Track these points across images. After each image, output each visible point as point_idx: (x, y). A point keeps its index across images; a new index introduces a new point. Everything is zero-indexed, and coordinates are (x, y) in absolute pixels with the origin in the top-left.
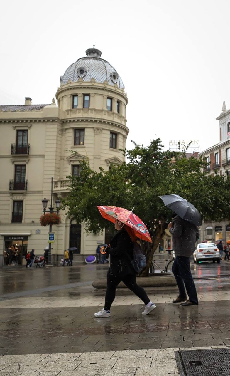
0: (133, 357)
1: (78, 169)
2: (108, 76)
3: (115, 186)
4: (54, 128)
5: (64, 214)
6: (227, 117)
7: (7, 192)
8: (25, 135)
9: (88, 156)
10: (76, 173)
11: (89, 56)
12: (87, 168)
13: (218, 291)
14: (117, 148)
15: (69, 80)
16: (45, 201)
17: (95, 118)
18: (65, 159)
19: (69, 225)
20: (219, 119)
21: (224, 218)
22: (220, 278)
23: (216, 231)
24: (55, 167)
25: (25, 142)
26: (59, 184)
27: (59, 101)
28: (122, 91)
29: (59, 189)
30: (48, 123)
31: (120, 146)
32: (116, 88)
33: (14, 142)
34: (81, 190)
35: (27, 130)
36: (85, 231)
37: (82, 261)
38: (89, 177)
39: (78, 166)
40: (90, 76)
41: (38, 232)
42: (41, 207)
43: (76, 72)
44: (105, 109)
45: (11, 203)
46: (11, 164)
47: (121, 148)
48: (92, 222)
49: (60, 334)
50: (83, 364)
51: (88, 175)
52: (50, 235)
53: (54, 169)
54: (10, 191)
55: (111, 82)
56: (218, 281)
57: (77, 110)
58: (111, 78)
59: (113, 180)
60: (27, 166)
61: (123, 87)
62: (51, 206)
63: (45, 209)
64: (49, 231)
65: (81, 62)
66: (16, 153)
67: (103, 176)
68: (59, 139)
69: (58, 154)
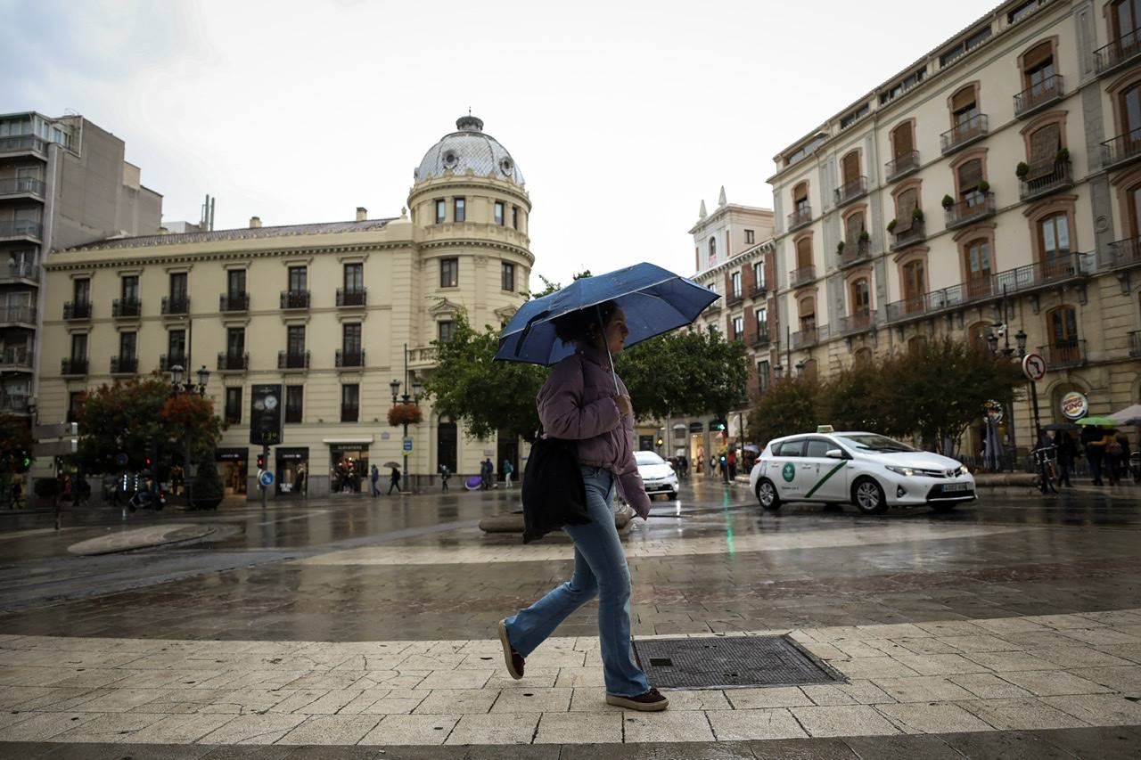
0: (553, 649)
1: (449, 327)
2: (496, 164)
4: (406, 259)
5: (427, 407)
6: (709, 228)
7: (331, 370)
8: (358, 273)
9: (466, 307)
10: (446, 335)
11: (461, 130)
12: (464, 327)
13: (697, 537)
14: (515, 290)
15: (429, 174)
16: (395, 385)
17: (475, 239)
18: (427, 312)
19: (436, 424)
20: (693, 232)
21: (706, 409)
22: (700, 514)
23: (692, 431)
24: (410, 326)
25: (358, 285)
26: (418, 355)
27: (413, 212)
28: (520, 188)
29: (419, 363)
30: (395, 252)
31: (520, 287)
32: (511, 185)
33: (340, 285)
34: (455, 364)
35: (361, 264)
36: (464, 435)
37: (460, 487)
38: (469, 341)
39: (448, 323)
40: (465, 165)
41: (386, 436)
42: (389, 394)
43: (440, 159)
44: (492, 221)
45: (339, 389)
46: (336, 322)
47: (521, 289)
48: (476, 419)
49: (429, 609)
50: (469, 660)
51: (467, 339)
52: (405, 442)
53: (407, 329)
54: (337, 368)
55: (501, 173)
56: (696, 520)
57: (442, 227)
58: (501, 168)
60: (363, 324)
61: (522, 182)
62: (406, 392)
63: (395, 398)
64: (403, 435)
65: (448, 141)
66: (345, 304)
67: (493, 339)
68: (415, 277)
69: (415, 303)
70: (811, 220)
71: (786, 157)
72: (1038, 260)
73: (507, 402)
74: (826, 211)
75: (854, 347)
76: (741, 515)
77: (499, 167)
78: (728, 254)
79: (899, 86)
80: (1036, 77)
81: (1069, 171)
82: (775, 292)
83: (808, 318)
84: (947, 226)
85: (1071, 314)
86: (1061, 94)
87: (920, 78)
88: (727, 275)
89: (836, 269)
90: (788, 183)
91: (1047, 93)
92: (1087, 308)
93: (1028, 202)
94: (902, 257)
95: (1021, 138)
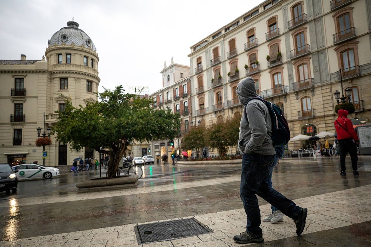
0: (106, 232)
1: (64, 106)
2: (84, 41)
3: (91, 117)
4: (44, 78)
5: (54, 138)
6: (167, 72)
7: (9, 123)
8: (22, 82)
9: (71, 97)
10: (63, 109)
11: (69, 26)
12: (70, 106)
13: (162, 185)
14: (92, 91)
15: (55, 43)
16: (39, 129)
17: (75, 71)
19: (58, 145)
20: (162, 72)
21: (166, 137)
22: (164, 176)
23: (161, 146)
24: (46, 105)
25: (22, 87)
26: (50, 117)
27: (48, 58)
28: (95, 52)
29: (50, 120)
30: (39, 74)
31: (94, 90)
32: (91, 50)
33: (13, 87)
34: (66, 120)
35: (23, 79)
36: (70, 149)
37: (68, 170)
38: (72, 111)
39: (63, 104)
40: (71, 41)
41: (35, 151)
42: (36, 133)
43: (60, 37)
44: (83, 64)
45: (12, 131)
46: (11, 103)
47: (95, 91)
48: (75, 142)
49: (52, 221)
50: (69, 241)
51: (71, 110)
52: (43, 153)
54: (11, 123)
55: (86, 45)
56: (162, 179)
57: (61, 65)
59: (89, 113)
60: (24, 104)
61: (95, 49)
62: (44, 132)
63: (39, 135)
64: (43, 150)
65: (64, 30)
66: (15, 95)
67: (82, 111)
68: (49, 85)
69: (48, 96)
70: (202, 70)
71: (194, 48)
72: (273, 87)
73: (88, 136)
74: (208, 68)
75: (217, 115)
76: (179, 176)
77: (85, 43)
78: (174, 81)
79: (231, 26)
80: (272, 28)
81: (281, 59)
82: (191, 95)
83: (202, 105)
84: (246, 75)
85: (282, 105)
86: (279, 34)
87: (237, 24)
88: (174, 89)
89: (211, 88)
90: (195, 57)
91: (275, 33)
92: (287, 103)
93: (270, 68)
94: (232, 85)
95: (268, 47)
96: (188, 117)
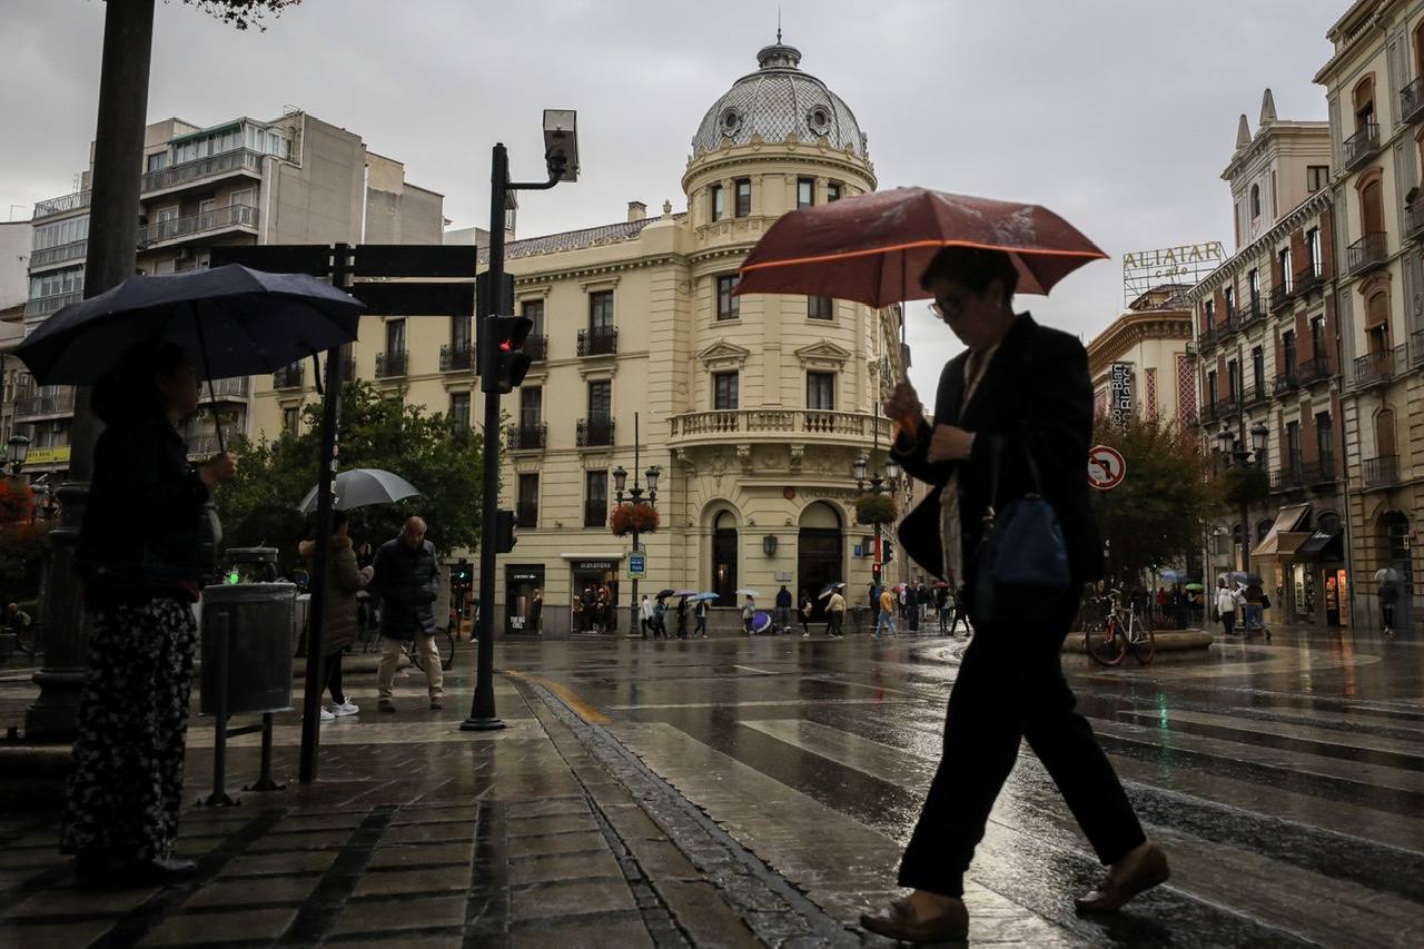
1: (729, 380)
2: (801, 119)
4: (668, 278)
6: (1249, 169)
7: (572, 450)
8: (607, 305)
10: (725, 394)
14: (835, 315)
18: (698, 358)
19: (709, 530)
24: (675, 381)
25: (607, 324)
26: (682, 425)
29: (681, 439)
30: (654, 269)
32: (824, 150)
33: (584, 325)
35: (611, 293)
39: (727, 374)
45: (582, 477)
46: (579, 381)
52: (632, 559)
54: (578, 448)
55: (810, 133)
57: (719, 226)
58: (809, 125)
62: (636, 485)
63: (620, 495)
66: (589, 352)
68: (682, 306)
69: (681, 346)
70: (1378, 146)
74: (1396, 132)
77: (805, 124)
78: (1275, 216)
82: (1335, 283)
83: (1379, 333)
88: (1273, 253)
90: (1346, 82)
96: (1328, 395)
